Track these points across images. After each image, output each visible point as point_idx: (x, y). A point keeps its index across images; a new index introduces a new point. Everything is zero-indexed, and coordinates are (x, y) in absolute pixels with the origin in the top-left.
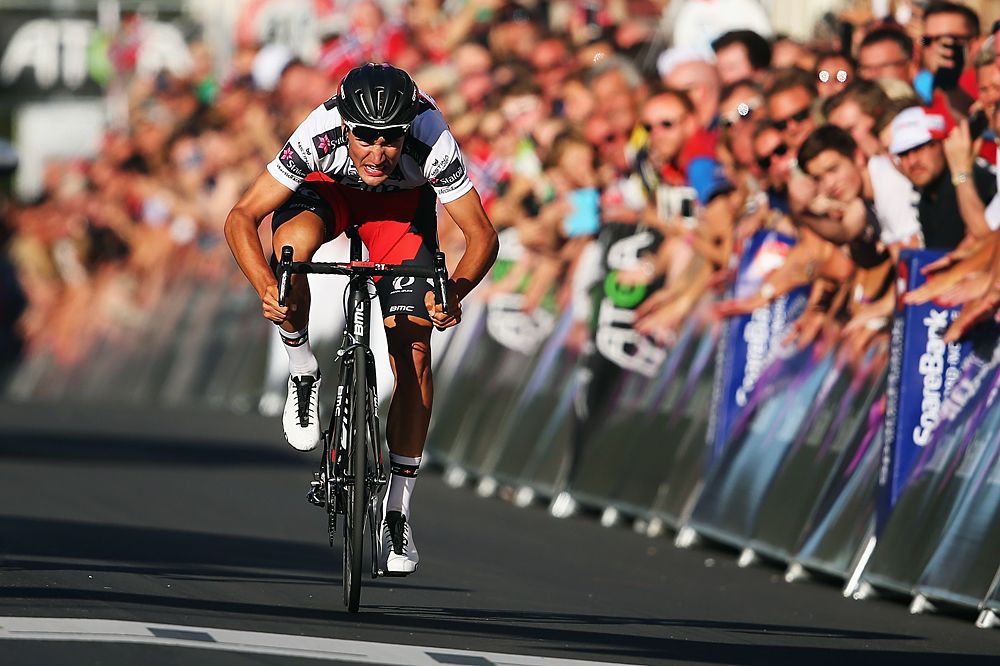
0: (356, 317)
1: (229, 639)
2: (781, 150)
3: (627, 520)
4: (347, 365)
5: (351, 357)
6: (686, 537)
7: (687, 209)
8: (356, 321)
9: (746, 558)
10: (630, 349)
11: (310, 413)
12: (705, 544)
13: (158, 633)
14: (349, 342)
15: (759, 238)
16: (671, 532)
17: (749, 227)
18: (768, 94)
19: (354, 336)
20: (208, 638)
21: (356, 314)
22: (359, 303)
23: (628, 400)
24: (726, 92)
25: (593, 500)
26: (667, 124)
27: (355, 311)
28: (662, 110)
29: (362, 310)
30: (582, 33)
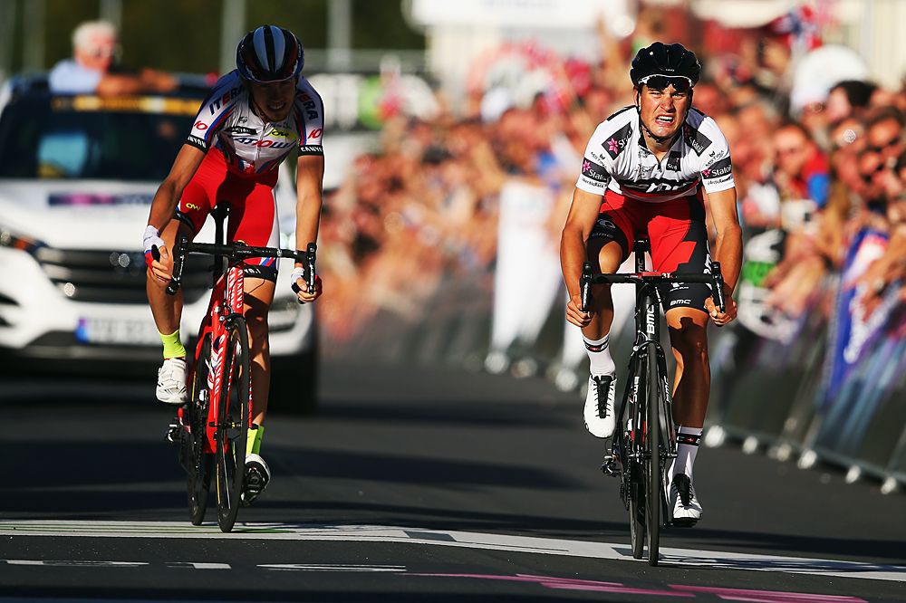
0: (648, 318)
1: (465, 539)
2: (881, 168)
3: (763, 448)
4: (642, 359)
5: (645, 351)
6: (808, 459)
7: (807, 218)
8: (648, 322)
9: (853, 475)
10: (765, 319)
11: (608, 407)
12: (822, 464)
13: (412, 535)
14: (643, 340)
15: (862, 235)
16: (796, 456)
17: (853, 227)
18: (869, 125)
19: (646, 334)
20: (450, 539)
21: (648, 316)
22: (650, 306)
23: (766, 357)
24: (835, 125)
25: (738, 431)
26: (792, 151)
27: (646, 313)
28: (789, 139)
29: (653, 312)
30: (727, 82)
